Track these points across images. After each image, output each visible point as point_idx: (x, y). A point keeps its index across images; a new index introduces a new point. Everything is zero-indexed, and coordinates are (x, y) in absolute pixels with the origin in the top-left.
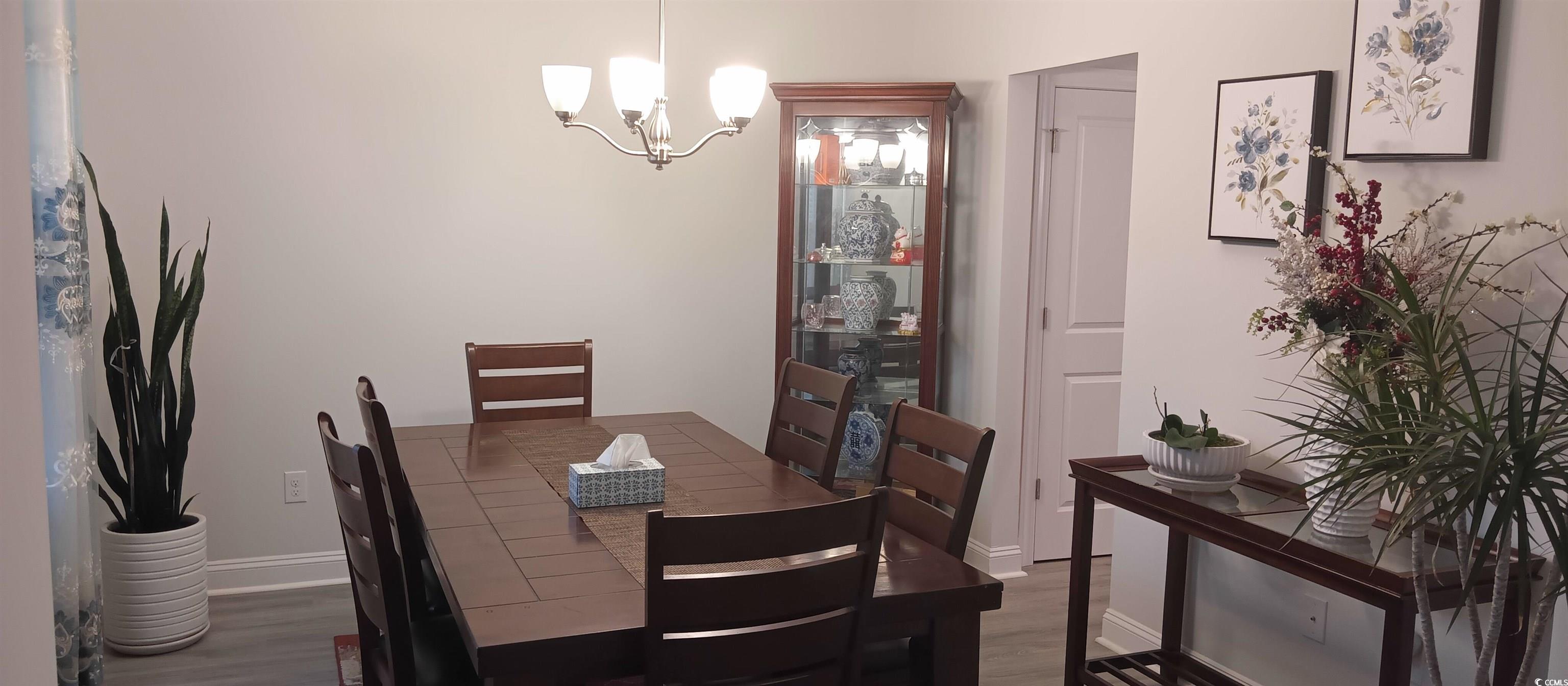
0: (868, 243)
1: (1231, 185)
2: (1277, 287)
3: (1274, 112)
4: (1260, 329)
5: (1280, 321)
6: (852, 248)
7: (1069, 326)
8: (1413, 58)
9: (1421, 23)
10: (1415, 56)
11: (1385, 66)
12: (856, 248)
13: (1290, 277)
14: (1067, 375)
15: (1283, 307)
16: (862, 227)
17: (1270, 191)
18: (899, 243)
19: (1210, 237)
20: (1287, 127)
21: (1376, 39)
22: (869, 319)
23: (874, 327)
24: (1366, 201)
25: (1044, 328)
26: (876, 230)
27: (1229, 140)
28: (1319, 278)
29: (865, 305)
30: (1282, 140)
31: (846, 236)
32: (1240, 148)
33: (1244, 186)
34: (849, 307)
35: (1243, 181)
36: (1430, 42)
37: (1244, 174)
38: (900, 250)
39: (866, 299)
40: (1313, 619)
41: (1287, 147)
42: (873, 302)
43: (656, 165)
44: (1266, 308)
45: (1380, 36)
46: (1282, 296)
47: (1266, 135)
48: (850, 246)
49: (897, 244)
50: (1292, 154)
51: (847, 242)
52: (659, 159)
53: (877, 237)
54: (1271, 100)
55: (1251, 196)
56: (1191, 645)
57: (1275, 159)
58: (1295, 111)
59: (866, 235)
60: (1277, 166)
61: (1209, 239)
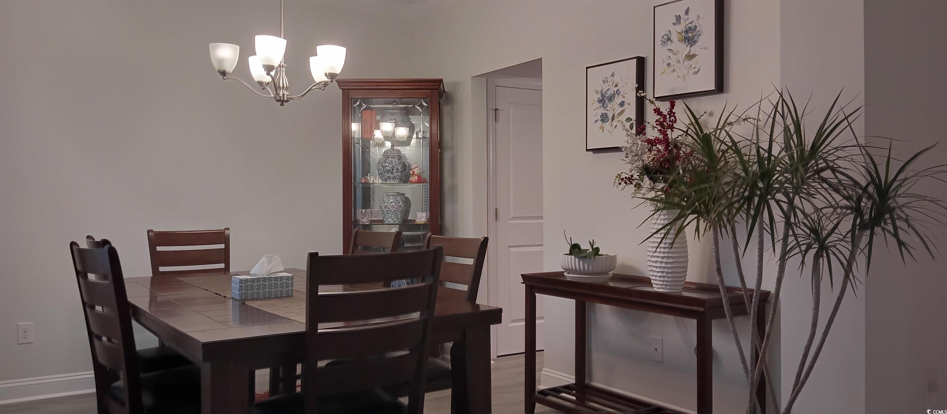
0: (396, 172)
1: (596, 121)
2: (627, 162)
3: (616, 79)
4: (620, 184)
5: (630, 179)
6: (387, 175)
7: (510, 218)
8: (684, 45)
9: (687, 27)
10: (685, 44)
11: (671, 50)
12: (389, 175)
13: (633, 156)
14: (510, 247)
15: (631, 171)
16: (392, 163)
17: (617, 121)
18: (414, 172)
19: (587, 150)
20: (623, 86)
21: (665, 37)
22: (398, 216)
23: (401, 221)
24: (668, 112)
25: (496, 220)
26: (400, 164)
27: (594, 97)
28: (648, 155)
29: (395, 208)
30: (621, 94)
31: (382, 168)
32: (600, 101)
33: (603, 121)
34: (386, 210)
35: (602, 118)
36: (692, 36)
37: (603, 114)
38: (415, 175)
39: (396, 205)
40: (656, 349)
41: (624, 97)
42: (400, 206)
43: (280, 103)
44: (622, 173)
45: (667, 35)
46: (630, 166)
47: (613, 92)
48: (386, 174)
49: (413, 172)
50: (627, 101)
51: (384, 172)
52: (282, 99)
53: (401, 168)
54: (614, 74)
55: (607, 125)
56: (591, 379)
57: (618, 104)
58: (627, 78)
59: (394, 167)
60: (620, 108)
61: (586, 151)
